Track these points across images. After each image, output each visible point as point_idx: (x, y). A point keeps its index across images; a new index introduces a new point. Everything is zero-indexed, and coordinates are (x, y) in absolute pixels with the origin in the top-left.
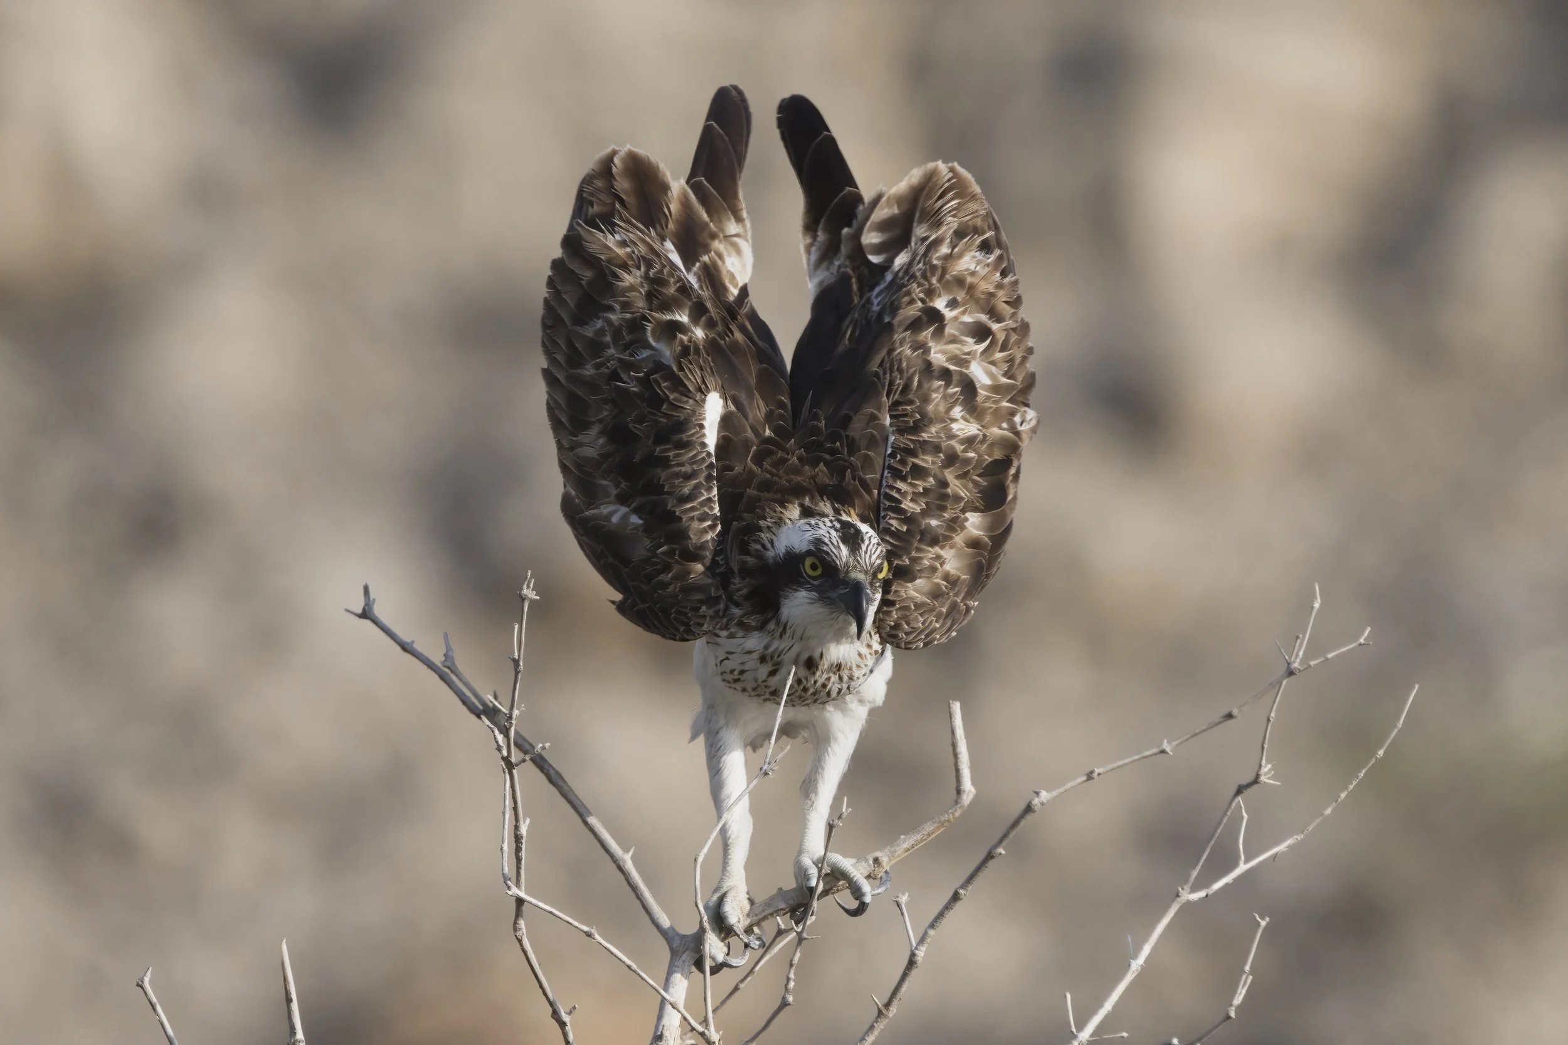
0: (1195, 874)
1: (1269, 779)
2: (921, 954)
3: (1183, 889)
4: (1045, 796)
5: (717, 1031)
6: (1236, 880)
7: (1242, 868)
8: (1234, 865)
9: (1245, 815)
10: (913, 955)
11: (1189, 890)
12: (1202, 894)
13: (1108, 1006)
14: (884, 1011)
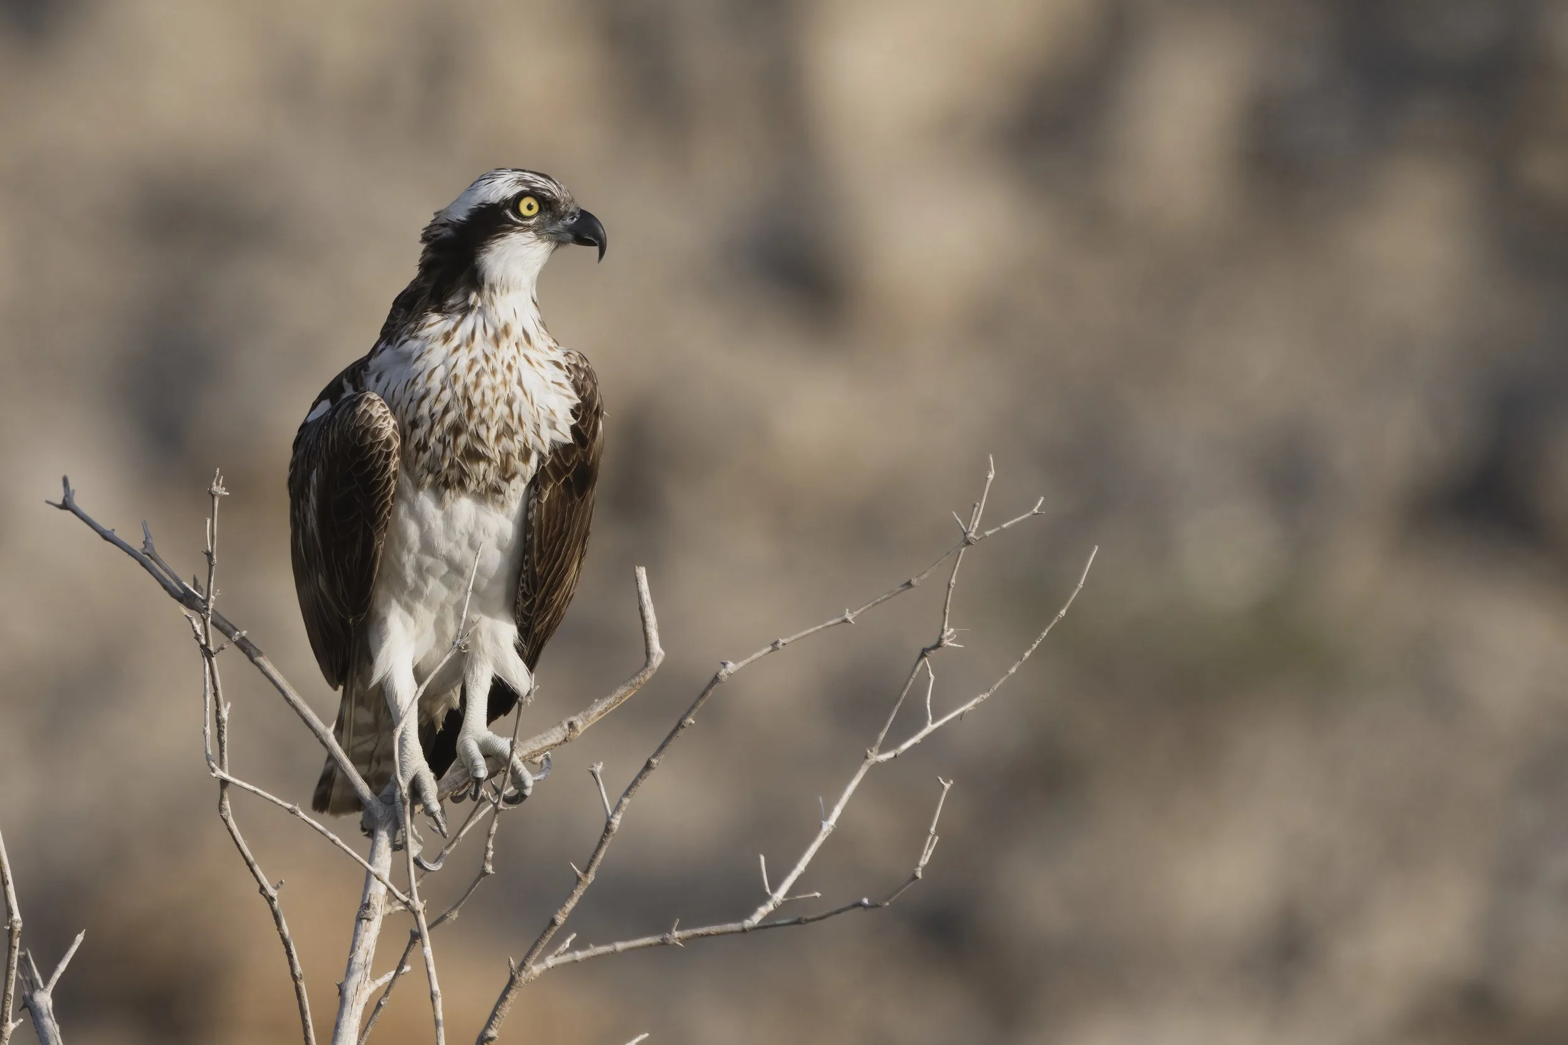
0: (882, 736)
1: (950, 642)
2: (616, 822)
3: (871, 751)
4: (731, 667)
5: (421, 900)
6: (923, 740)
7: (930, 727)
8: (923, 725)
9: (931, 675)
10: (609, 823)
11: (877, 752)
12: (890, 755)
13: (801, 867)
14: (583, 879)
